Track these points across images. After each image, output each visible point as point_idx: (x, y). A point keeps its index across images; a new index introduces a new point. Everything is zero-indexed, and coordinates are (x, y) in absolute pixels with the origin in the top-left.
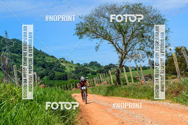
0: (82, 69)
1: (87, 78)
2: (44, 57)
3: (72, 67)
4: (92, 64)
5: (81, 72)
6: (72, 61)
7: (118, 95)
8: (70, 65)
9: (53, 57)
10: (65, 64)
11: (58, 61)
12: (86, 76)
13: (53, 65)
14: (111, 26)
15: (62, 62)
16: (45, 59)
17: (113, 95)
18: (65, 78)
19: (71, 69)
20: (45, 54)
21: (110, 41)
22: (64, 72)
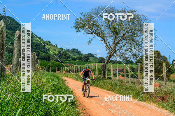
0: (64, 54)
1: (68, 63)
3: (55, 50)
4: (74, 50)
5: (63, 56)
6: (57, 45)
7: (103, 87)
8: (54, 48)
9: (40, 38)
10: (50, 47)
11: (44, 42)
12: (66, 60)
13: (39, 46)
15: (48, 44)
17: (97, 86)
18: (48, 59)
19: (54, 52)
21: (103, 38)
22: (48, 53)
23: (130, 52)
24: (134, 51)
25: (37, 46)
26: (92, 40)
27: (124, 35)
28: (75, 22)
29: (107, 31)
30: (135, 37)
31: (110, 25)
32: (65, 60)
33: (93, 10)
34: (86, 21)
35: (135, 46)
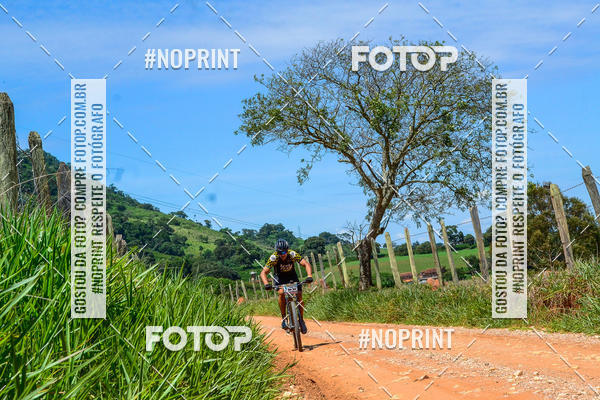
0: (238, 246)
1: (253, 276)
2: (122, 209)
3: (206, 240)
4: (269, 231)
5: (236, 257)
6: (209, 224)
8: (200, 234)
9: (148, 207)
10: (186, 231)
11: (165, 219)
12: (248, 268)
13: (150, 233)
14: (350, 109)
15: (177, 224)
16: (125, 213)
19: (204, 245)
20: (125, 199)
21: (346, 154)
22: (182, 254)
23: (445, 184)
24: (457, 180)
25: (143, 234)
26: (309, 168)
27: (415, 130)
28: (242, 112)
29: (356, 129)
30: (452, 130)
31: (363, 102)
32: (244, 269)
33: (298, 63)
34: (279, 103)
35: (457, 163)
